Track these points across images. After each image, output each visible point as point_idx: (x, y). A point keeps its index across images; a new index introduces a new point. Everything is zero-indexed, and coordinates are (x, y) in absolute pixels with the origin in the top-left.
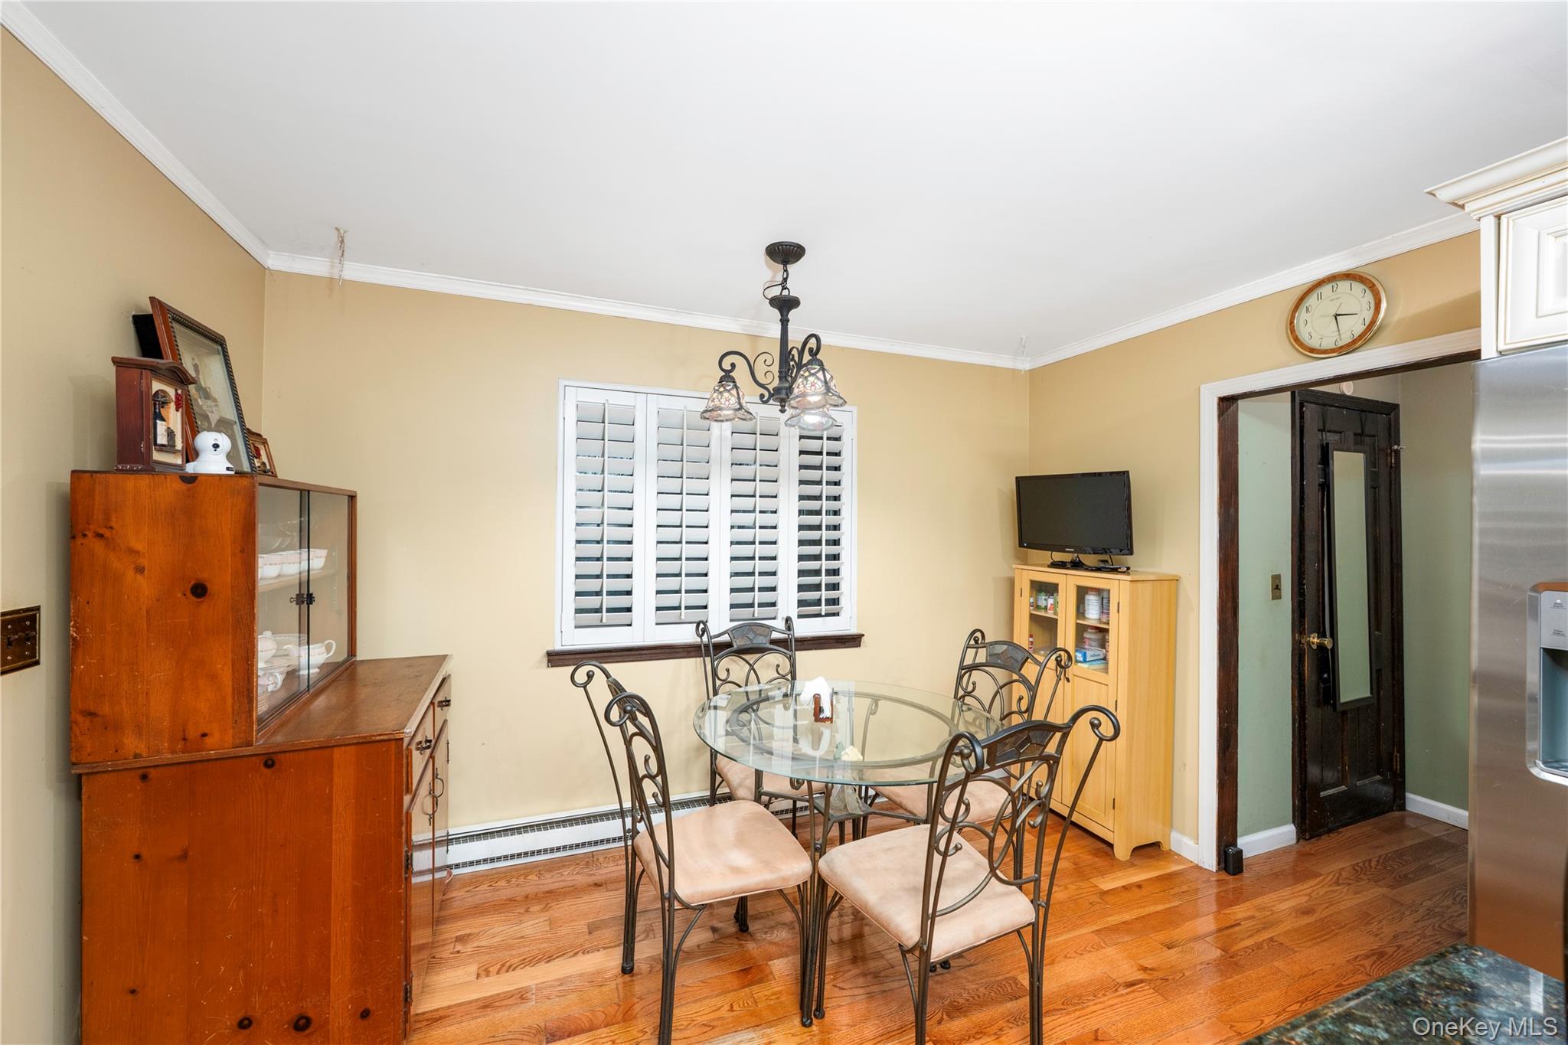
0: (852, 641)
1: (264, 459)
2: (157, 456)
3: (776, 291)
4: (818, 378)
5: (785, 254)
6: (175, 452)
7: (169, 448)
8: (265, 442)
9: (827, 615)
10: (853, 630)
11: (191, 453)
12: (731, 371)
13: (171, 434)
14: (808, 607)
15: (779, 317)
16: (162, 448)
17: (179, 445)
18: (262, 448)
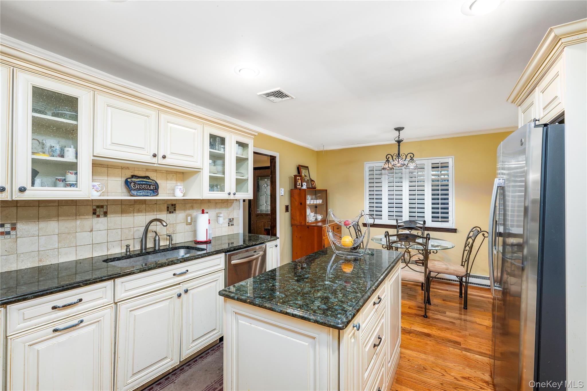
0: (454, 231)
1: (314, 185)
2: (298, 187)
3: (397, 139)
4: (397, 161)
5: (399, 129)
6: (300, 186)
7: (299, 185)
8: (315, 182)
9: (441, 222)
10: (454, 227)
11: (302, 186)
12: (388, 159)
13: (299, 183)
14: (434, 218)
15: (398, 144)
16: (298, 186)
17: (300, 185)
18: (314, 183)
